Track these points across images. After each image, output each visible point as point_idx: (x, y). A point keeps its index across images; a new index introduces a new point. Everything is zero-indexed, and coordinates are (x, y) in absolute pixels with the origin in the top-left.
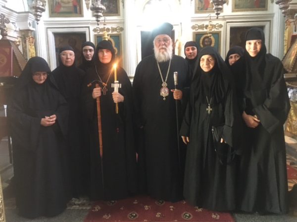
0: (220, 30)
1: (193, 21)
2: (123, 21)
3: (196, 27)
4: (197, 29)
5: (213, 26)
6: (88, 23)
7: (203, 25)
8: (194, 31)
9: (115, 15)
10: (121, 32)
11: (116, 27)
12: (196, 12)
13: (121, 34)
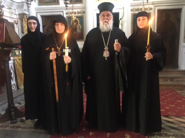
0: (150, 11)
2: (84, 7)
4: (134, 11)
5: (146, 9)
6: (62, 9)
7: (139, 8)
9: (80, 3)
10: (84, 14)
11: (80, 11)
13: (83, 16)
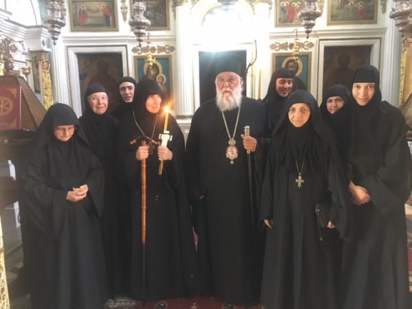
0: (310, 50)
1: (272, 38)
2: (173, 37)
3: (277, 47)
4: (278, 48)
5: (301, 45)
6: (124, 40)
7: (287, 43)
8: (274, 51)
9: (163, 30)
10: (171, 53)
11: (164, 46)
12: (277, 26)
13: (171, 56)
